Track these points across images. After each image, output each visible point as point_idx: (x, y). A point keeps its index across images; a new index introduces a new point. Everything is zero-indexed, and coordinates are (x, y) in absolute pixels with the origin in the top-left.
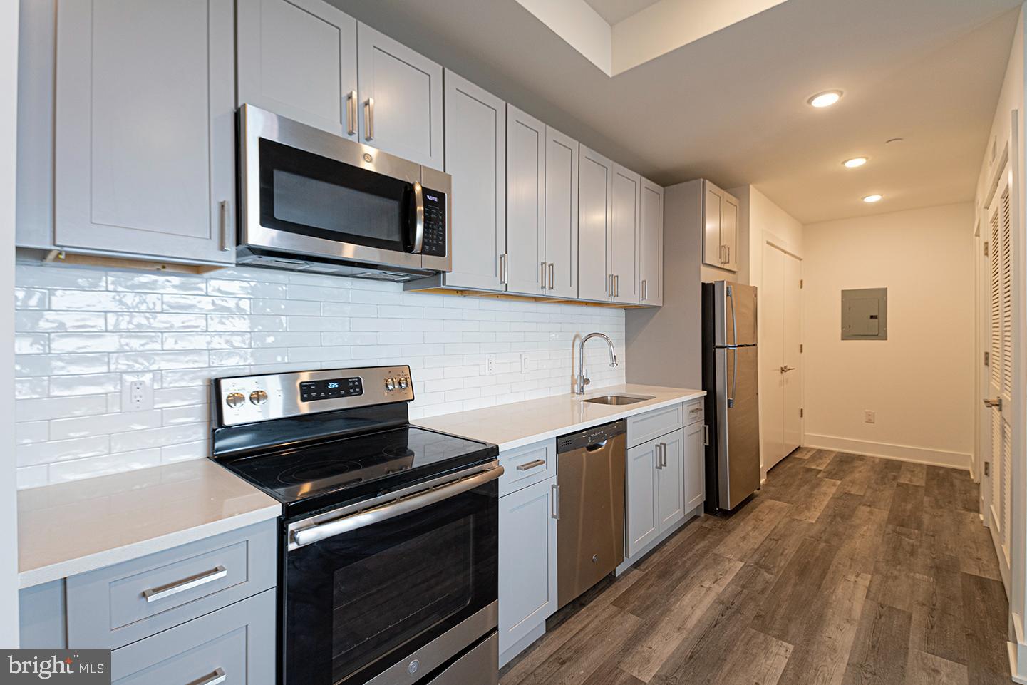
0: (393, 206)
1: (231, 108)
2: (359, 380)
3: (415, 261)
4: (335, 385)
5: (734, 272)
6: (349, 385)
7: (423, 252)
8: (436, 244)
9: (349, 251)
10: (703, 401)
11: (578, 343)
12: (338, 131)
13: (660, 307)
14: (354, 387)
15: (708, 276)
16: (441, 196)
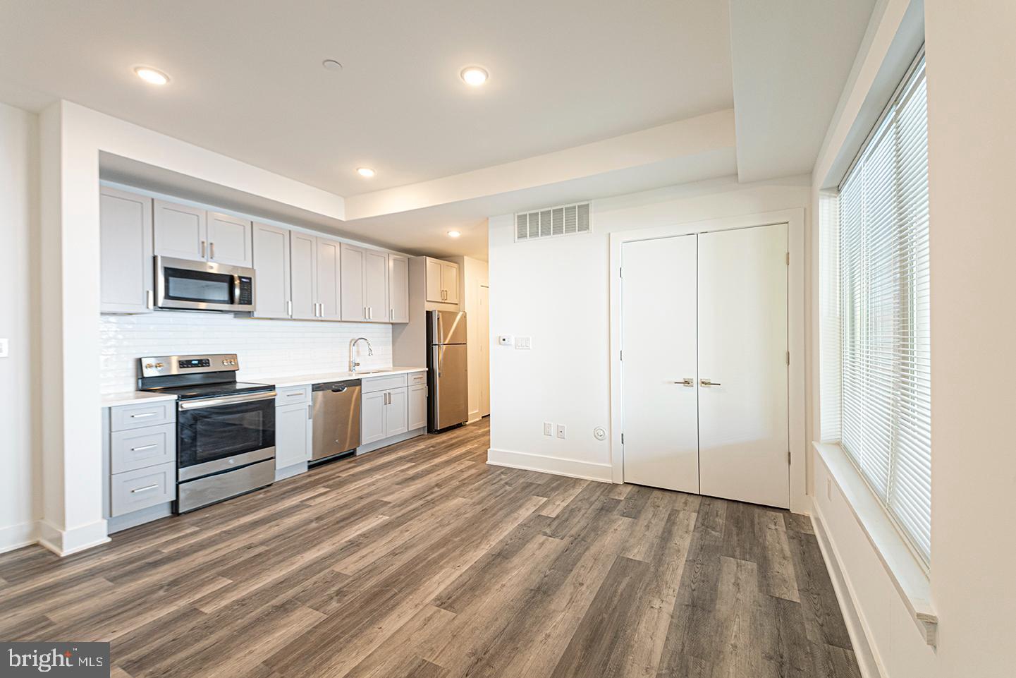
0: (225, 285)
1: (151, 255)
2: (208, 360)
3: (237, 307)
4: (196, 362)
5: (457, 304)
6: (203, 363)
7: (240, 303)
8: (248, 299)
9: (203, 306)
10: (426, 374)
11: (353, 342)
12: (198, 258)
13: (407, 323)
14: (206, 363)
15: (429, 307)
16: (250, 279)
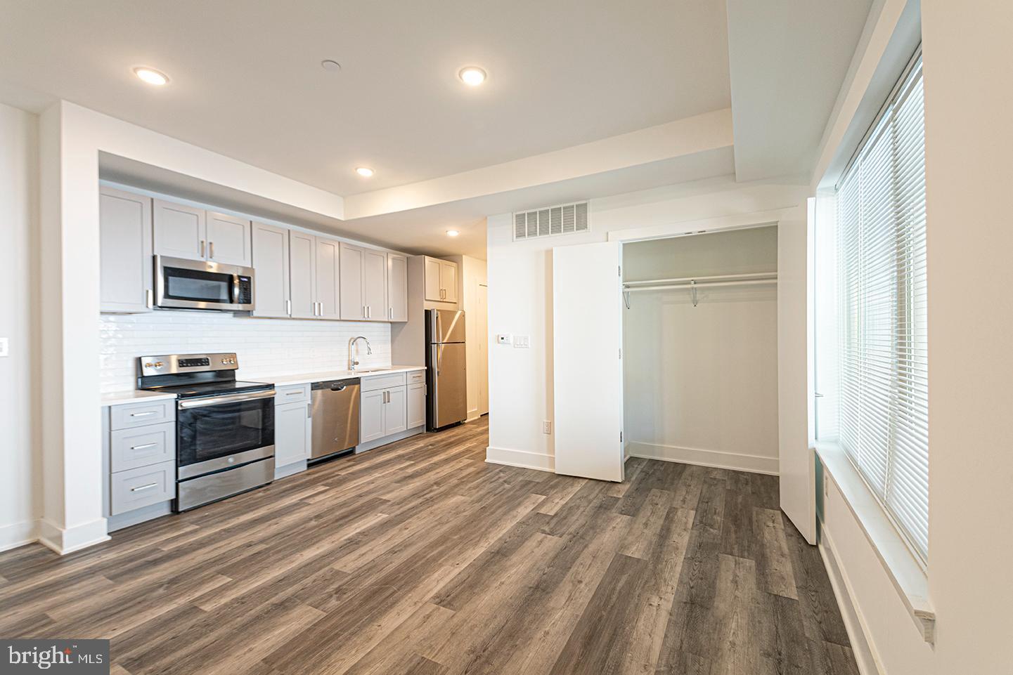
0: (225, 285)
1: (151, 255)
2: (208, 359)
3: (235, 306)
5: (456, 303)
6: (202, 361)
7: (239, 303)
8: (247, 299)
9: (202, 305)
10: (425, 373)
11: (352, 341)
12: (197, 257)
13: (406, 322)
14: (205, 362)
15: (428, 306)
16: (249, 278)
